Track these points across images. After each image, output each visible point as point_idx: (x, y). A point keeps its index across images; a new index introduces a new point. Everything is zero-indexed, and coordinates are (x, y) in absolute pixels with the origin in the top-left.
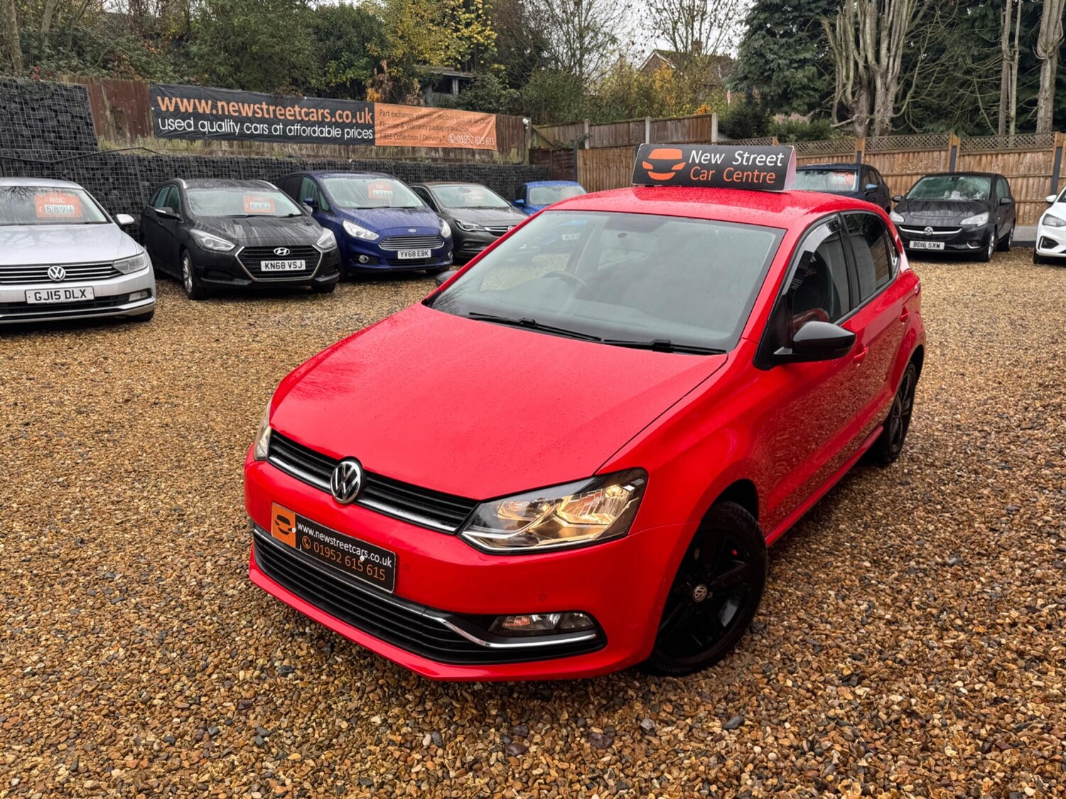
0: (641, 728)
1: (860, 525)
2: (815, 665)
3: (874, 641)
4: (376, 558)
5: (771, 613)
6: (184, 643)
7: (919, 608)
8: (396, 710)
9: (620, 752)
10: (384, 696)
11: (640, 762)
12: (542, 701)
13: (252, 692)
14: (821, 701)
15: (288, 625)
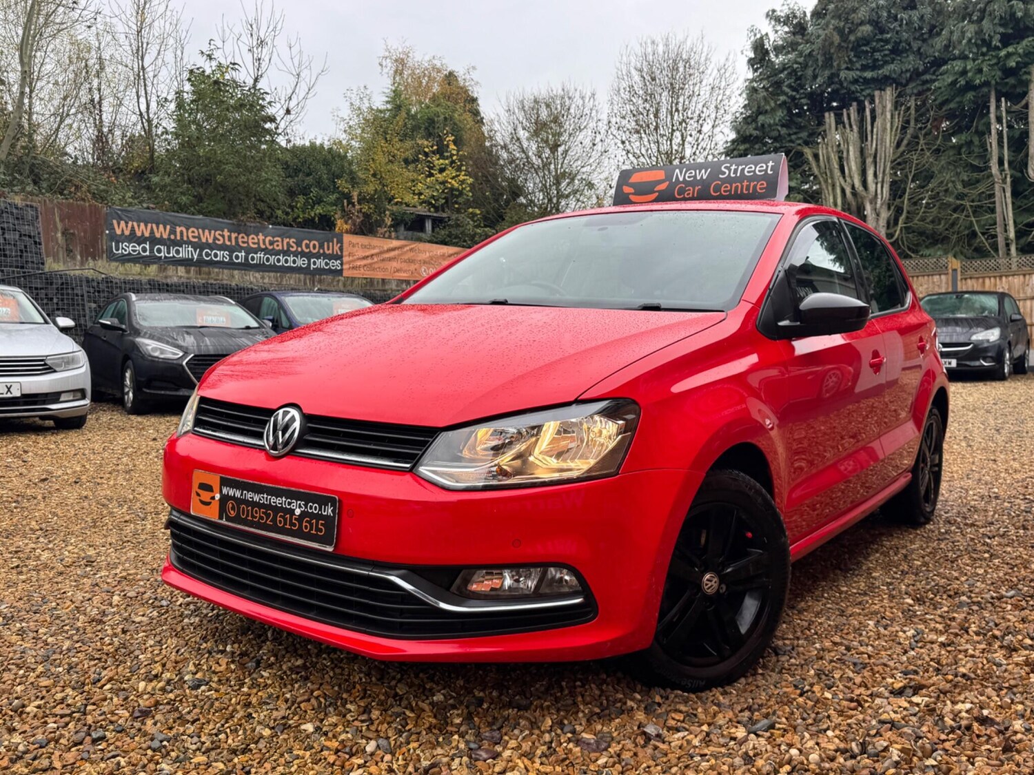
0: (644, 733)
1: (896, 573)
2: (858, 680)
3: (927, 659)
4: (314, 508)
5: (798, 639)
6: (74, 659)
7: (978, 634)
8: (334, 719)
9: (619, 755)
10: (320, 706)
11: (645, 765)
12: (519, 710)
13: (152, 700)
14: (870, 711)
15: (205, 645)
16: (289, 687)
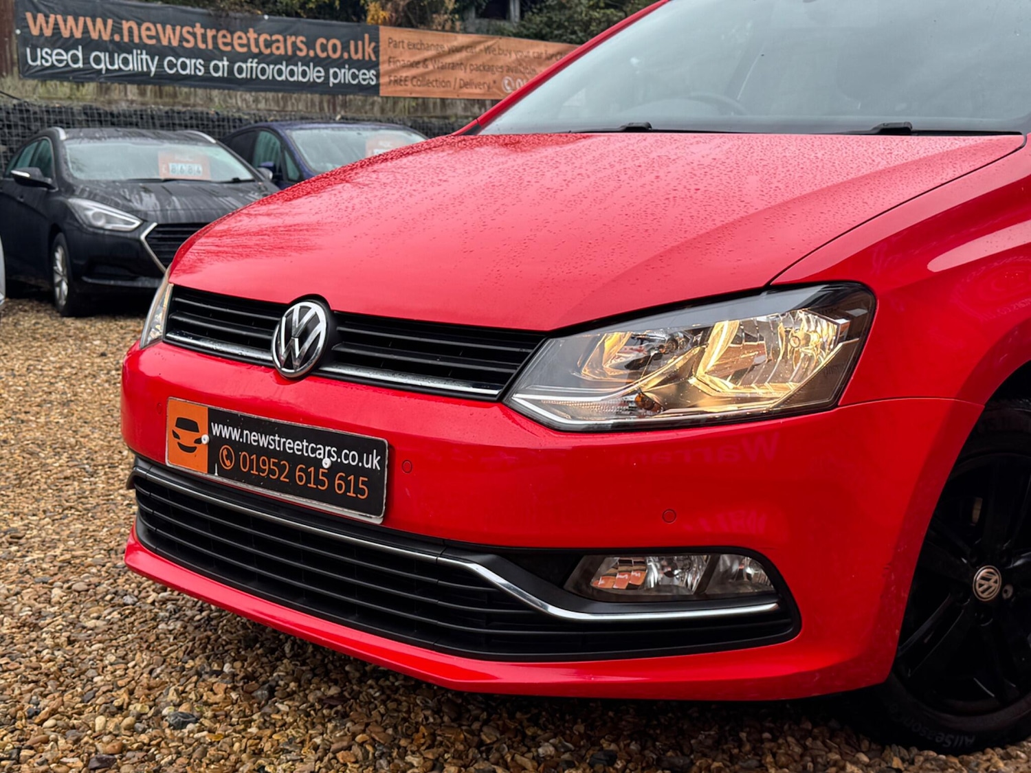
4: (351, 458)
13: (116, 744)
15: (191, 663)
16: (319, 727)
